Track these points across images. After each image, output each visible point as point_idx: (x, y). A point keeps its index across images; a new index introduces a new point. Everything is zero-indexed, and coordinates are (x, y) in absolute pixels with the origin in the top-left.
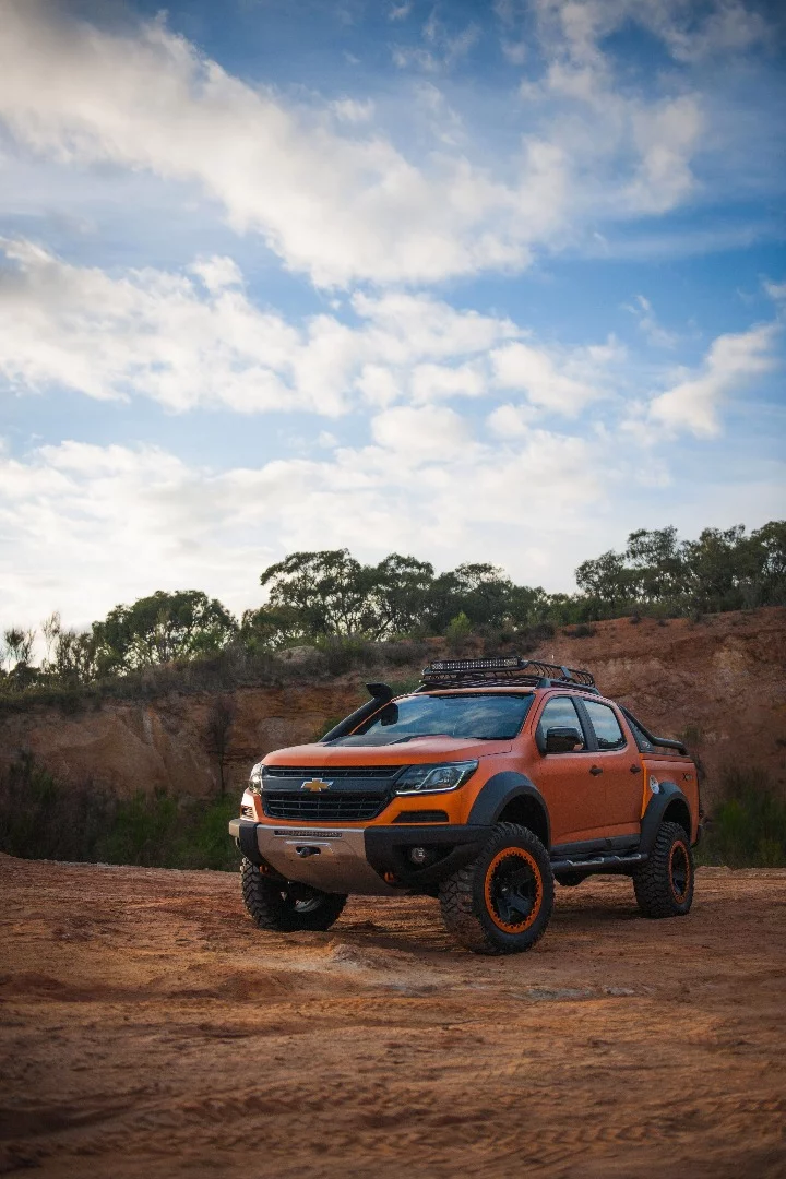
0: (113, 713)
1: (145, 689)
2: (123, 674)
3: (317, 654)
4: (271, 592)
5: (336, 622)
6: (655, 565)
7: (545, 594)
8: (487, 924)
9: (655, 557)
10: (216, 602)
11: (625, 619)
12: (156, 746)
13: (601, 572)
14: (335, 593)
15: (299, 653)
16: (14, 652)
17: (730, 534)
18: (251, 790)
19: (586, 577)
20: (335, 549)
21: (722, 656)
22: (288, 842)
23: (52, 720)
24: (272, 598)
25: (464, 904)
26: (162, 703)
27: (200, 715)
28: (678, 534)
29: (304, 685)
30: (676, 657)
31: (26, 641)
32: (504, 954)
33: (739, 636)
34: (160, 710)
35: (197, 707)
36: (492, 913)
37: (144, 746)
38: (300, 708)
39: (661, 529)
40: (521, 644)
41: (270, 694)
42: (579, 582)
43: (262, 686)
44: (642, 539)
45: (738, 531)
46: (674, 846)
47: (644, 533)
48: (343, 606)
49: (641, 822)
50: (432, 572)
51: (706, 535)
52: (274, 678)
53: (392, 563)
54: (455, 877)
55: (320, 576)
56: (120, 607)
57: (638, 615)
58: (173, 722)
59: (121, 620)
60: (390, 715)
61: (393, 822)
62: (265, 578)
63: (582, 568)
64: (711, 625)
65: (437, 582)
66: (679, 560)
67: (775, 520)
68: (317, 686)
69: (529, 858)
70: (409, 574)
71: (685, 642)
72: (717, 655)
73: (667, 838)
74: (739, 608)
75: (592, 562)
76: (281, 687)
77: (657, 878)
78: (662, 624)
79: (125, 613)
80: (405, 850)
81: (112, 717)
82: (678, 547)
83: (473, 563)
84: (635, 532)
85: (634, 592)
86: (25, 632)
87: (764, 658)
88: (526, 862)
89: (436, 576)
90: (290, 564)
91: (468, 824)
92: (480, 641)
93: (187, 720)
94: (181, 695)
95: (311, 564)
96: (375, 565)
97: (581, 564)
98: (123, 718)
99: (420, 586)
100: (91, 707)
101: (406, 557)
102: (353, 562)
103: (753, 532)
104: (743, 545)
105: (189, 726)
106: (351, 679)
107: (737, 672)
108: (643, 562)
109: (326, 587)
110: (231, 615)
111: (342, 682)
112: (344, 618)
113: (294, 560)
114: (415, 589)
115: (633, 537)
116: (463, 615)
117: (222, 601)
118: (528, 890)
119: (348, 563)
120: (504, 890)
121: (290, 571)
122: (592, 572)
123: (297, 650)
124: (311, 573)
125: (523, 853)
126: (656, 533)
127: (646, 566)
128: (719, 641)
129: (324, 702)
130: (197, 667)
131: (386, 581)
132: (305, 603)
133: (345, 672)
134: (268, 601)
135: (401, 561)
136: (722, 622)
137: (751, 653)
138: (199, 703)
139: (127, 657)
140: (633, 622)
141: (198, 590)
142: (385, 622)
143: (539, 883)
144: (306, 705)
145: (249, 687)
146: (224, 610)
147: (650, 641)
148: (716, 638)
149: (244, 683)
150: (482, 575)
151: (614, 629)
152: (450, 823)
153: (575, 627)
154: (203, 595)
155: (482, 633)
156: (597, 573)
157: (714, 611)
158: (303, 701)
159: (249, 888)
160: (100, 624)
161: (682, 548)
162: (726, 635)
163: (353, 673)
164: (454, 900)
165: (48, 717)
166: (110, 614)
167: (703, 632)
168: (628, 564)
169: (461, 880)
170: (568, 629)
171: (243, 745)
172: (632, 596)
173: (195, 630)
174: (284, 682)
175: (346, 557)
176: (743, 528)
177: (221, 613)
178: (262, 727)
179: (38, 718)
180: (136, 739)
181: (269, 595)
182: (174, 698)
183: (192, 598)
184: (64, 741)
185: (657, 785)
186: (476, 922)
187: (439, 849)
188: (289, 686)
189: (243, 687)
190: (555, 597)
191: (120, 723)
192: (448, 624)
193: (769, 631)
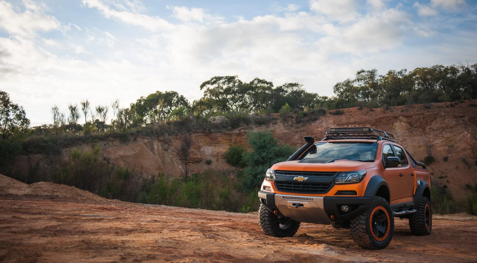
0: (142, 142)
1: (154, 132)
2: (144, 126)
3: (226, 119)
4: (205, 93)
5: (232, 106)
6: (367, 85)
7: (318, 96)
8: (371, 237)
9: (367, 81)
10: (182, 96)
11: (355, 108)
12: (159, 156)
13: (344, 88)
14: (231, 94)
15: (218, 119)
16: (99, 115)
17: (400, 73)
18: (266, 179)
19: (338, 89)
20: (232, 75)
21: (397, 124)
22: (289, 201)
23: (116, 144)
24: (205, 95)
25: (362, 229)
26: (162, 138)
27: (177, 144)
28: (377, 72)
29: (220, 132)
30: (377, 124)
31: (105, 111)
32: (377, 249)
33: (405, 116)
34: (160, 141)
35: (176, 140)
36: (373, 233)
37: (154, 156)
38: (219, 142)
39: (370, 70)
40: (311, 117)
41: (206, 135)
42: (335, 92)
43: (203, 132)
44: (362, 74)
45: (403, 72)
46: (426, 207)
47: (363, 71)
48: (235, 99)
49: (414, 196)
50: (273, 86)
51: (390, 73)
52: (208, 129)
53: (256, 82)
54: (358, 218)
55: (225, 87)
56: (142, 97)
57: (361, 106)
58: (166, 146)
59: (142, 103)
60: (313, 150)
61: (335, 195)
62: (202, 87)
63: (336, 86)
64: (392, 111)
65: (275, 90)
66: (377, 83)
67: (420, 67)
68: (225, 132)
69: (385, 211)
70: (262, 86)
71: (381, 118)
72: (395, 124)
73: (424, 203)
74: (404, 104)
75: (340, 83)
76: (211, 133)
77: (420, 219)
78: (372, 111)
79: (144, 100)
80: (339, 206)
81: (141, 143)
82: (377, 78)
83: (290, 82)
84: (359, 71)
85: (358, 96)
86: (104, 107)
87: (415, 126)
88: (384, 213)
89: (274, 88)
90: (213, 81)
91: (364, 196)
92: (294, 115)
93: (172, 146)
94: (169, 135)
95: (221, 81)
96: (248, 83)
97: (336, 84)
98: (145, 144)
99: (267, 92)
100: (132, 139)
101: (262, 79)
102: (239, 81)
103: (410, 72)
104: (406, 77)
105: (172, 148)
106: (240, 130)
107: (403, 131)
108: (362, 84)
109: (228, 91)
110: (188, 102)
111: (236, 131)
112: (235, 104)
113: (214, 80)
114: (265, 93)
115: (359, 73)
116: (287, 105)
117: (184, 96)
118: (384, 224)
119: (237, 81)
120: (376, 223)
121: (212, 84)
122: (340, 87)
123: (217, 118)
124: (221, 85)
125: (383, 209)
126: (368, 71)
127: (363, 85)
128: (396, 118)
129: (228, 140)
130: (176, 123)
131: (253, 89)
132: (219, 98)
133: (237, 127)
134: (203, 96)
135: (260, 81)
136: (397, 110)
137: (410, 124)
138: (176, 138)
139: (144, 118)
140: (359, 109)
141: (175, 91)
142: (252, 106)
143: (389, 221)
144: (221, 141)
145: (197, 132)
146: (185, 100)
147: (366, 117)
148: (395, 116)
149: (195, 131)
150: (294, 88)
151: (351, 112)
152: (358, 196)
153: (334, 111)
154: (177, 93)
155: (295, 112)
156: (342, 88)
157: (394, 105)
158: (220, 139)
159: (263, 219)
160: (134, 104)
161: (379, 78)
162: (399, 116)
163: (241, 128)
164: (357, 227)
165: (114, 143)
166: (138, 100)
167: (389, 114)
168: (356, 85)
169: (360, 219)
170: (331, 111)
171: (195, 157)
172: (356, 98)
173: (173, 108)
174: (212, 131)
175: (236, 79)
176: (406, 70)
177: (184, 101)
178: (202, 150)
179: (110, 143)
180: (151, 153)
181: (204, 94)
182: (167, 136)
183: (172, 94)
184: (121, 153)
185: (419, 181)
186: (367, 236)
187: (353, 206)
188: (214, 132)
189: (195, 132)
190: (323, 97)
191: (144, 146)
192: (280, 108)
193: (417, 114)
